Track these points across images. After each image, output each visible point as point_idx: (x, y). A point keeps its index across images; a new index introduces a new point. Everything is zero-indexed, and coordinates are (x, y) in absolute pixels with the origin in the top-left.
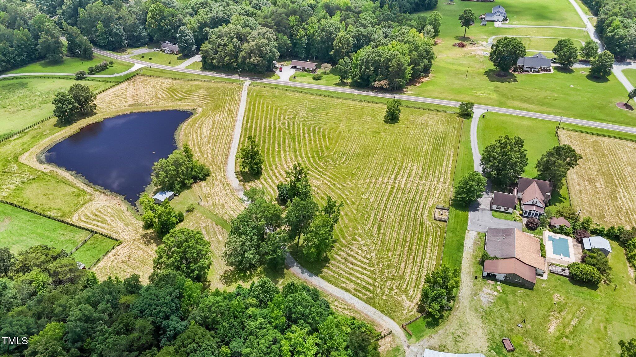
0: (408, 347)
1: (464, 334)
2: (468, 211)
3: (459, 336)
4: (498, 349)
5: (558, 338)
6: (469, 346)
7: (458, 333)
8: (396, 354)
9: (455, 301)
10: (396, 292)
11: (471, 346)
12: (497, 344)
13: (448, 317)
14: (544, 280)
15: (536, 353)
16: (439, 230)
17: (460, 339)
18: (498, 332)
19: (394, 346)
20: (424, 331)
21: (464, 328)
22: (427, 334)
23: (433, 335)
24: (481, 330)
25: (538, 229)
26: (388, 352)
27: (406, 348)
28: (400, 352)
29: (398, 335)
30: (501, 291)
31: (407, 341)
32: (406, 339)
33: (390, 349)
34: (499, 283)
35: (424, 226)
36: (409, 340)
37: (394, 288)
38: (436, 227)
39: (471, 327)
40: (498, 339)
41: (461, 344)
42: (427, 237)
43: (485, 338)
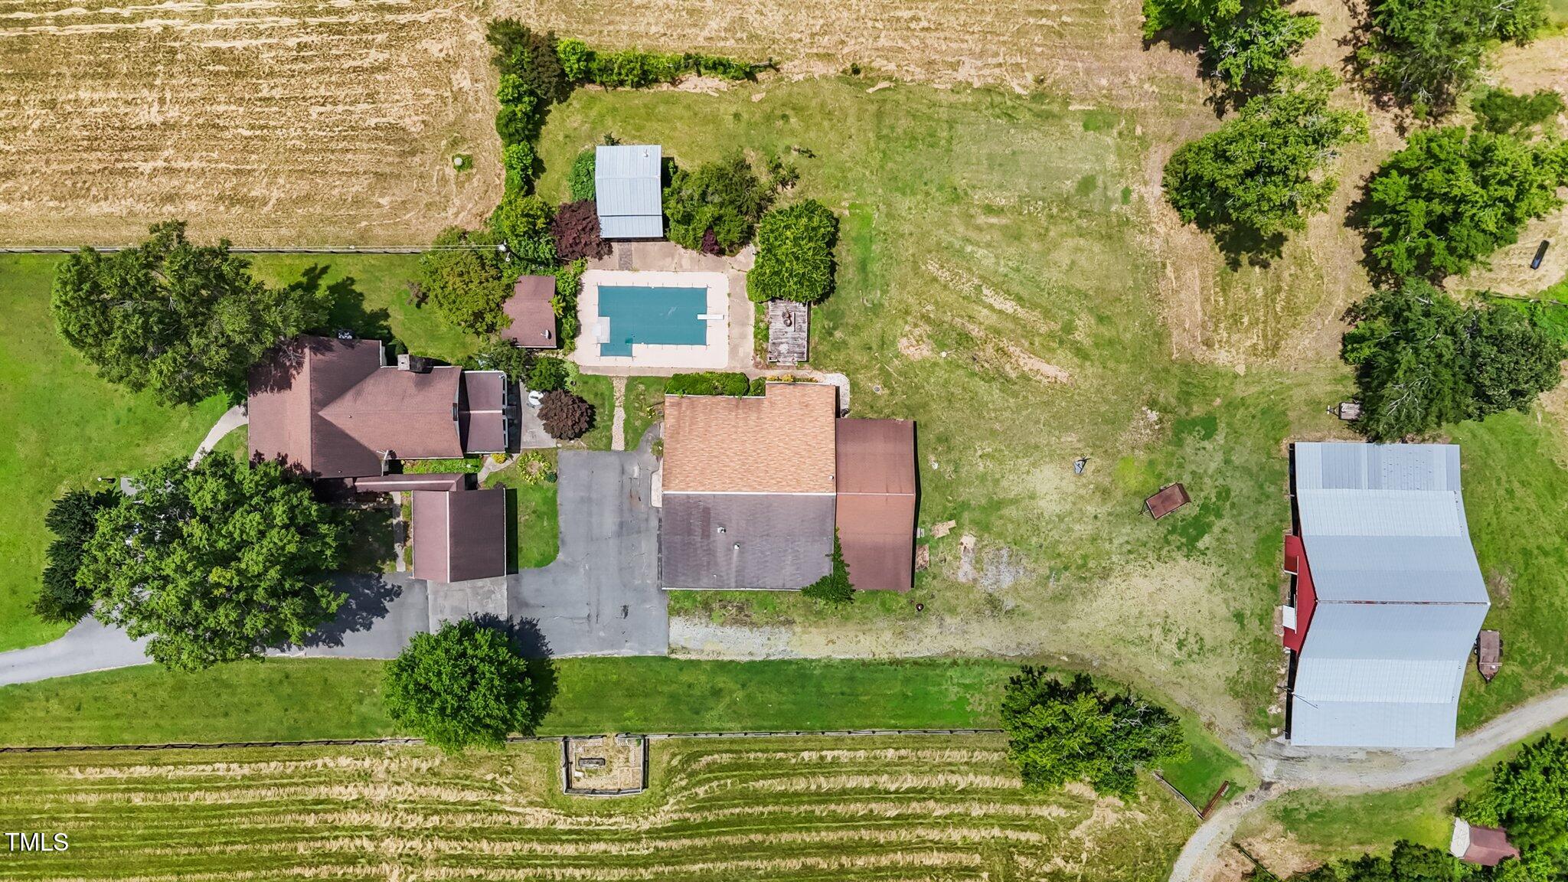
0: (1266, 786)
1: (1166, 631)
2: (550, 663)
3: (1181, 644)
4: (1184, 528)
5: (1080, 352)
6: (1205, 612)
7: (1170, 647)
8: (1303, 816)
9: (1045, 669)
10: (1066, 860)
11: (1205, 606)
12: (1169, 532)
13: (1113, 683)
14: (854, 385)
15: (1161, 421)
16: (705, 760)
17: (1192, 639)
18: (1127, 530)
19: (1279, 827)
20: (1196, 751)
21: (1144, 632)
22: (1203, 739)
23: (1204, 719)
24: (1137, 580)
25: (575, 391)
26: (1302, 841)
27: (1274, 792)
28: (1295, 805)
29: (1235, 822)
30: (953, 524)
31: (1248, 792)
32: (1241, 798)
33: (1291, 835)
34: (921, 533)
35: (696, 818)
36: (1243, 789)
37: (1047, 868)
38: (691, 775)
39: (1135, 611)
40: (1148, 529)
41: (1206, 633)
42: (758, 799)
43: (1160, 568)
